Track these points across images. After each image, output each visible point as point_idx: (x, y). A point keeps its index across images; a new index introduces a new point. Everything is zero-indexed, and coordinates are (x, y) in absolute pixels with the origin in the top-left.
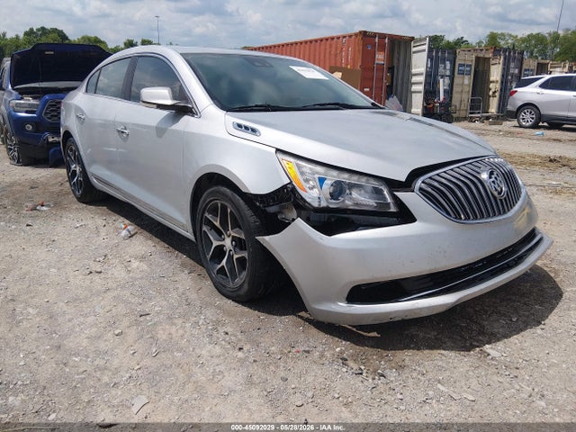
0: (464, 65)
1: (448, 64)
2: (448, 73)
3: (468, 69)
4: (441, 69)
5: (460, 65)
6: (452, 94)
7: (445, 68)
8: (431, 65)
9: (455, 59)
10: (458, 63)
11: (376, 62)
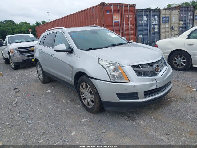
0: (165, 17)
1: (156, 17)
2: (157, 23)
3: (167, 19)
4: (153, 21)
5: (163, 18)
6: (160, 33)
7: (155, 20)
8: (147, 19)
9: (160, 14)
10: (162, 16)
11: (114, 21)
